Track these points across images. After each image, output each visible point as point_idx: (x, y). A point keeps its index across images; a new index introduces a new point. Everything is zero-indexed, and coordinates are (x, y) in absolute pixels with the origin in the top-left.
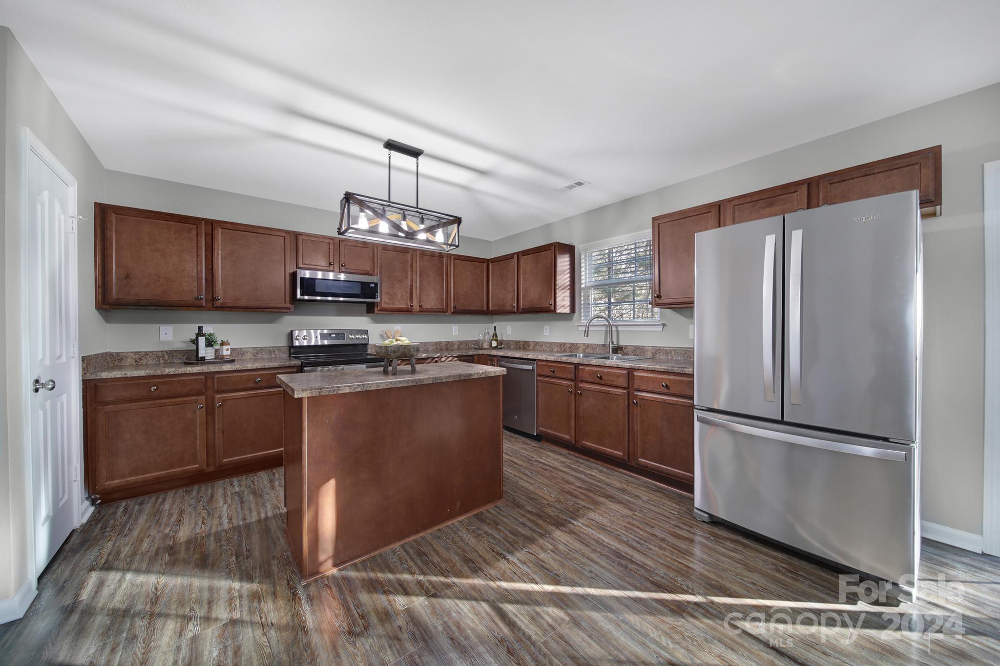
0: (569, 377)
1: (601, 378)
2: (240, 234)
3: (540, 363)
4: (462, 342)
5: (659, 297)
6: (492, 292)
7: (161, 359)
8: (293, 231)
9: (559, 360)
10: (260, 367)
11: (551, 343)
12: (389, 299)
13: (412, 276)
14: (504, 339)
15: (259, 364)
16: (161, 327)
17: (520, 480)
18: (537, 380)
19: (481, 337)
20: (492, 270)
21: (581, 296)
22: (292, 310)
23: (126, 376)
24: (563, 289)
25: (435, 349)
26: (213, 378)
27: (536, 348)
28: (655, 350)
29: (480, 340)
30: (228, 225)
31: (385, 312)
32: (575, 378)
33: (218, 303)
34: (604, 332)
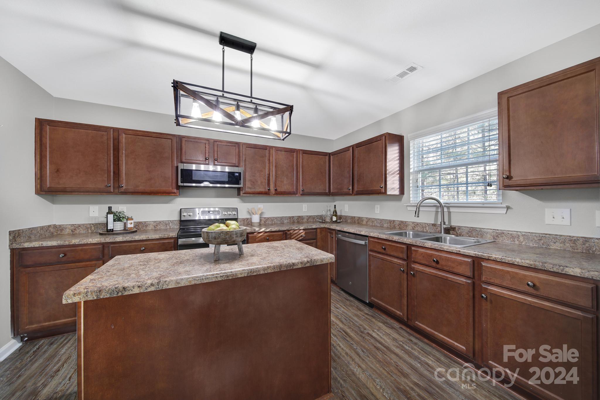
0: (401, 255)
1: (437, 262)
2: (139, 138)
3: (372, 239)
4: (310, 216)
5: (509, 178)
6: (333, 178)
7: (89, 230)
8: (179, 135)
9: (391, 239)
10: (145, 239)
11: (382, 220)
12: (252, 185)
13: (269, 167)
14: (343, 214)
15: (144, 236)
16: (90, 207)
17: (351, 362)
18: (369, 255)
19: (324, 213)
20: (333, 161)
21: (409, 180)
22: (178, 194)
23: (42, 246)
24: (393, 174)
25: (289, 222)
26: (109, 247)
27: (368, 223)
28: (497, 233)
29: (323, 215)
30: (130, 131)
31: (249, 195)
32: (407, 258)
33: (122, 190)
34: (434, 212)
